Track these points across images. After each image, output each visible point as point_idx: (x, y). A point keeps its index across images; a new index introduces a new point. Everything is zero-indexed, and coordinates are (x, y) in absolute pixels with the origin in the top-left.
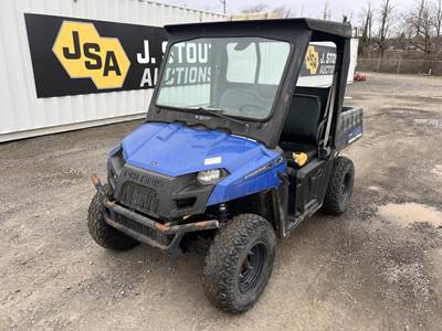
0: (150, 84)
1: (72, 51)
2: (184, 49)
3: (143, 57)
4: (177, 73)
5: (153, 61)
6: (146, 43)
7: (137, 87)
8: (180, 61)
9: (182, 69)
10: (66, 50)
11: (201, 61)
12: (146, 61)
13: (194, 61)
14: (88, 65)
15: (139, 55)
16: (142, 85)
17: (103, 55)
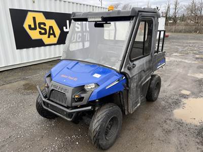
3: (66, 28)
6: (68, 22)
10: (30, 26)
12: (68, 30)
14: (41, 33)
15: (64, 28)
17: (47, 28)
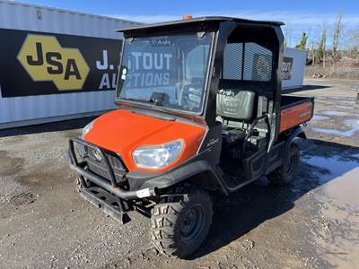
0: (109, 87)
1: (35, 58)
2: (141, 58)
3: (102, 64)
4: (134, 78)
5: (112, 67)
6: (105, 52)
7: (96, 89)
8: (137, 68)
9: (139, 74)
11: (157, 67)
12: (105, 67)
13: (150, 67)
14: (50, 71)
15: (98, 63)
16: (101, 87)
17: (64, 62)
